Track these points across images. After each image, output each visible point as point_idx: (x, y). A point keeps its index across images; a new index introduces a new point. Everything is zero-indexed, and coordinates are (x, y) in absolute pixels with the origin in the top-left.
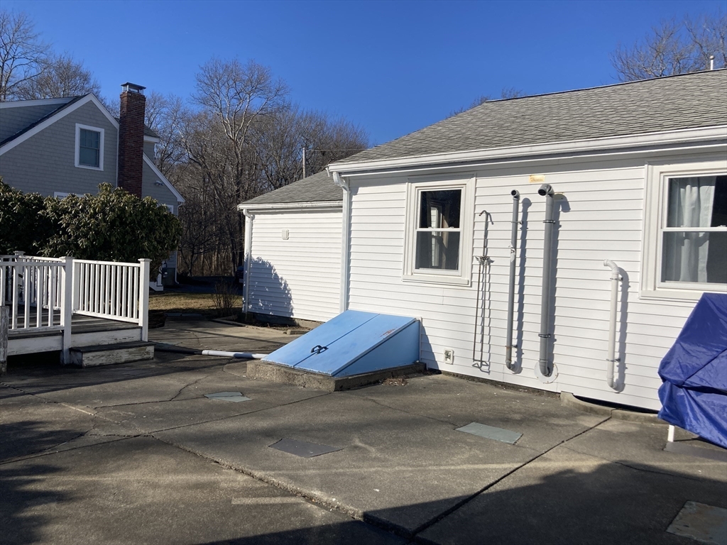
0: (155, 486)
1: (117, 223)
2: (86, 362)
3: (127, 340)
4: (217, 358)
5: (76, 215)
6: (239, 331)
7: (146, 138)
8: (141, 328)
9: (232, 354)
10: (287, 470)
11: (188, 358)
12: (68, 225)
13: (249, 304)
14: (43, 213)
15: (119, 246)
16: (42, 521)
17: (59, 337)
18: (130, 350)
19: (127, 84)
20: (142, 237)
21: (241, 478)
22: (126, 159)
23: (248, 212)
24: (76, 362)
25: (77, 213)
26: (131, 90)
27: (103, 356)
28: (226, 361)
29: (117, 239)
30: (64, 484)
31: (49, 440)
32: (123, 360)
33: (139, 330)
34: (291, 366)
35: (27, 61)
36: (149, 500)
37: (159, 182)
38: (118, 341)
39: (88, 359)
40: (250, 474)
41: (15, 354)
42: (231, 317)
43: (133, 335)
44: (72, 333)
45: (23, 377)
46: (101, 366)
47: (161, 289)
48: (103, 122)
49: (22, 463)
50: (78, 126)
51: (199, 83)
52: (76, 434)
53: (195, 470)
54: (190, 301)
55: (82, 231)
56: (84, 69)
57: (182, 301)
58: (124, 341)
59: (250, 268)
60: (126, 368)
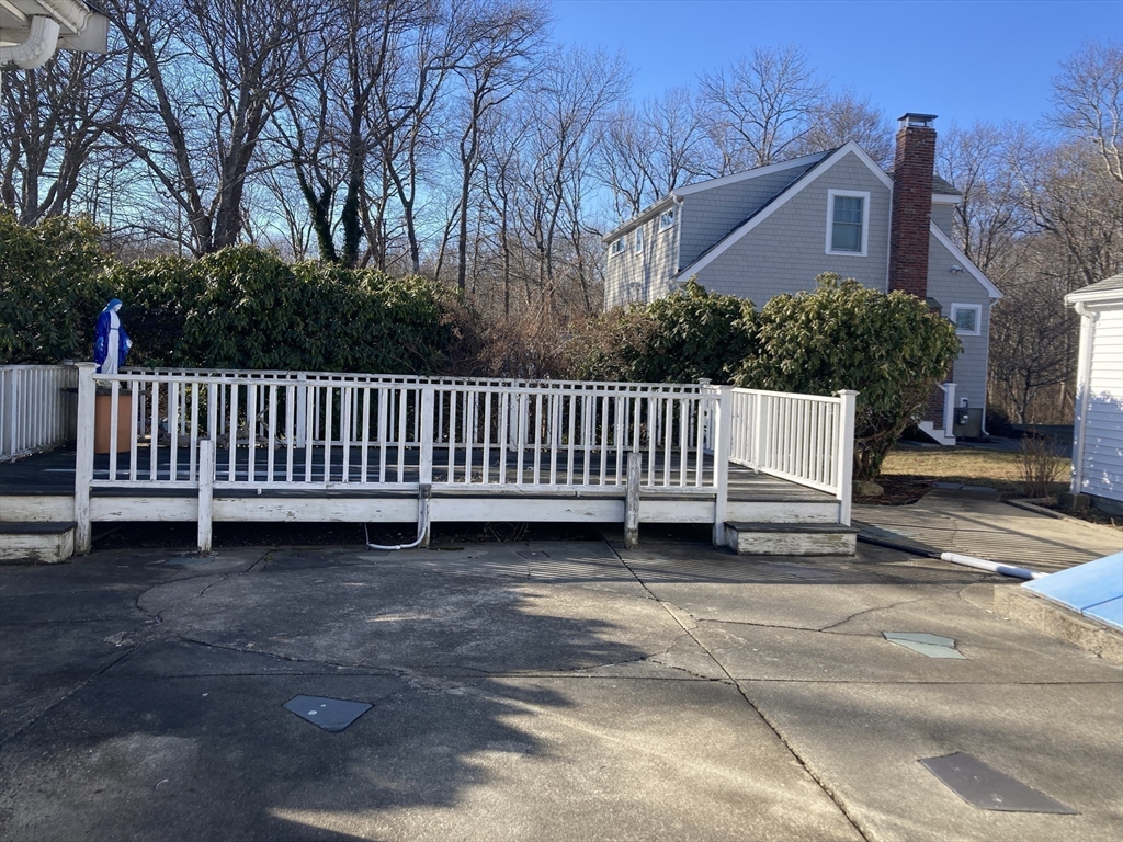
0: (667, 772)
1: (842, 334)
2: (742, 547)
3: (816, 520)
4: (965, 569)
5: (780, 325)
6: (1043, 525)
7: (936, 198)
8: (839, 502)
9: (994, 566)
10: (917, 821)
11: (914, 562)
12: (769, 339)
13: (1083, 478)
14: (738, 324)
15: (842, 371)
16: (480, 777)
17: (711, 504)
18: (814, 536)
19: (907, 115)
20: (881, 356)
21: (822, 806)
22: (902, 235)
23: (1085, 308)
24: (732, 544)
25: (784, 320)
26: (914, 124)
27: (769, 540)
28: (978, 577)
29: (840, 359)
30: (557, 728)
31: (596, 656)
32: (802, 551)
33: (837, 505)
34: (1077, 608)
35: (794, 113)
36: (639, 795)
37: (957, 267)
38: (801, 520)
39: (746, 542)
40: (841, 806)
41: (650, 521)
42: (1044, 500)
43: (827, 513)
44: (729, 500)
45: (652, 555)
46: (767, 555)
47: (952, 442)
48: (871, 182)
49: (535, 681)
50: (832, 193)
51: (1058, 92)
52: (636, 654)
53: (756, 766)
54: (990, 465)
55: (787, 350)
56: (870, 109)
57: (978, 465)
58: (809, 520)
59: (1087, 411)
60: (800, 565)
